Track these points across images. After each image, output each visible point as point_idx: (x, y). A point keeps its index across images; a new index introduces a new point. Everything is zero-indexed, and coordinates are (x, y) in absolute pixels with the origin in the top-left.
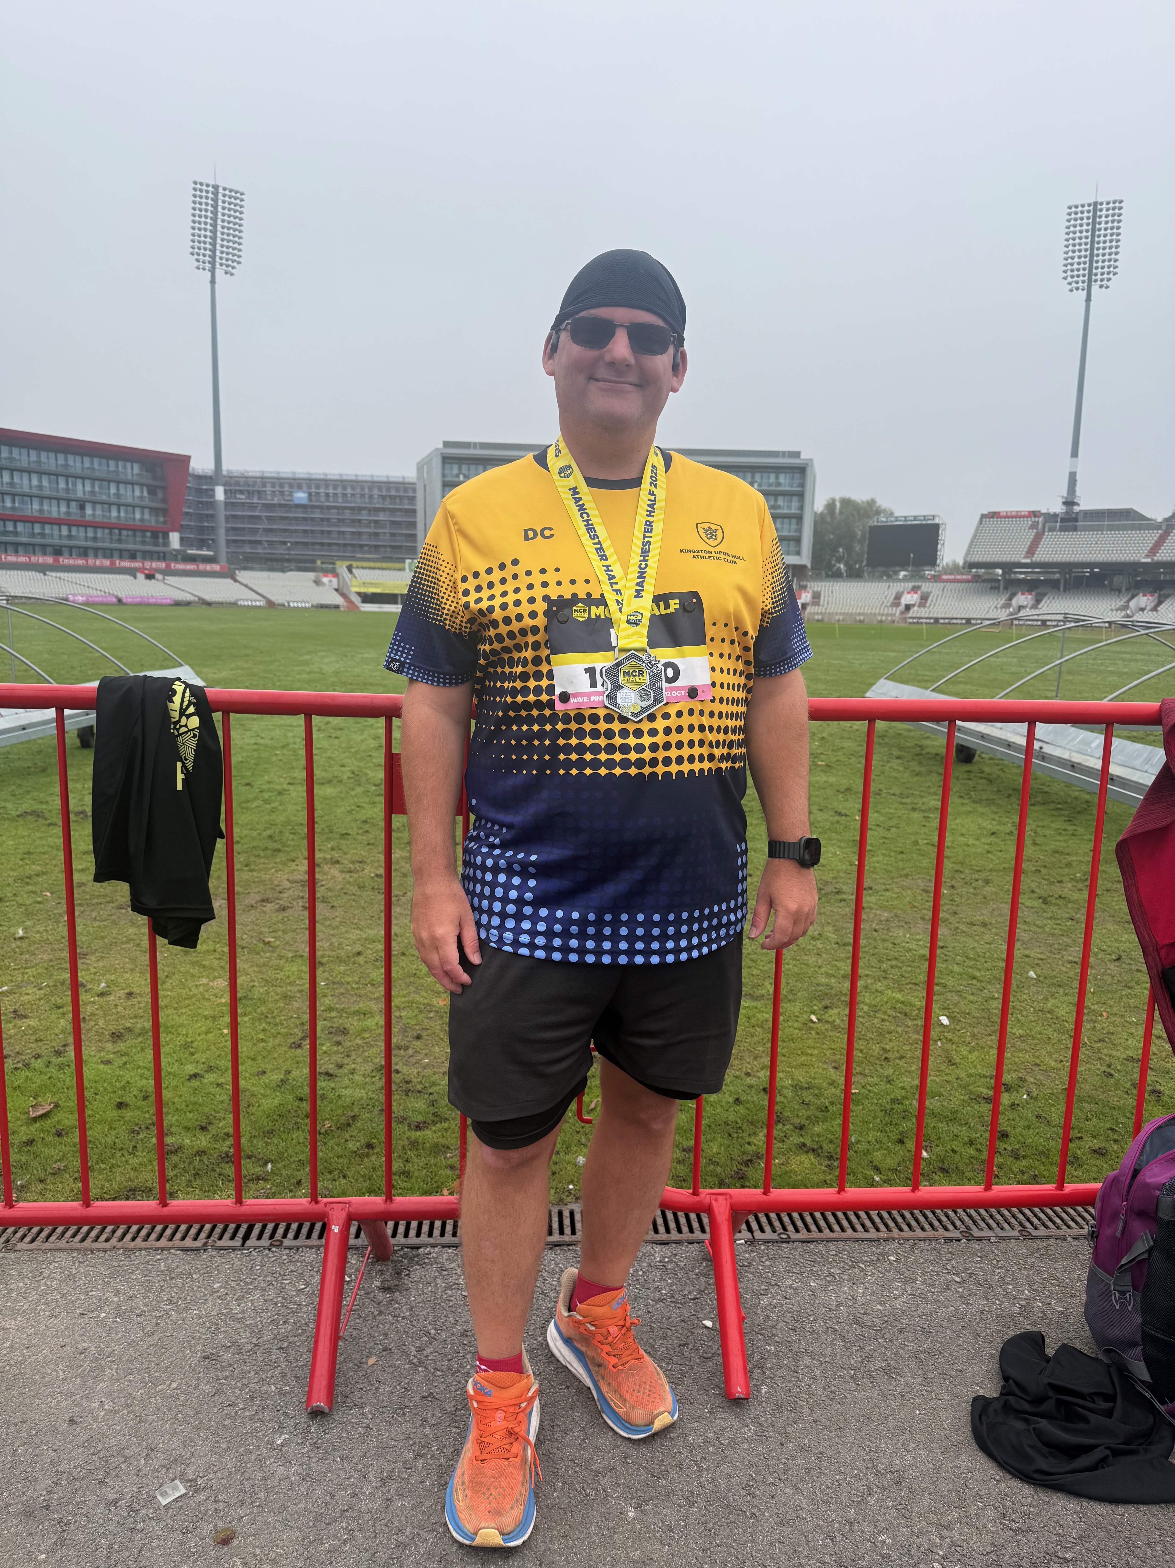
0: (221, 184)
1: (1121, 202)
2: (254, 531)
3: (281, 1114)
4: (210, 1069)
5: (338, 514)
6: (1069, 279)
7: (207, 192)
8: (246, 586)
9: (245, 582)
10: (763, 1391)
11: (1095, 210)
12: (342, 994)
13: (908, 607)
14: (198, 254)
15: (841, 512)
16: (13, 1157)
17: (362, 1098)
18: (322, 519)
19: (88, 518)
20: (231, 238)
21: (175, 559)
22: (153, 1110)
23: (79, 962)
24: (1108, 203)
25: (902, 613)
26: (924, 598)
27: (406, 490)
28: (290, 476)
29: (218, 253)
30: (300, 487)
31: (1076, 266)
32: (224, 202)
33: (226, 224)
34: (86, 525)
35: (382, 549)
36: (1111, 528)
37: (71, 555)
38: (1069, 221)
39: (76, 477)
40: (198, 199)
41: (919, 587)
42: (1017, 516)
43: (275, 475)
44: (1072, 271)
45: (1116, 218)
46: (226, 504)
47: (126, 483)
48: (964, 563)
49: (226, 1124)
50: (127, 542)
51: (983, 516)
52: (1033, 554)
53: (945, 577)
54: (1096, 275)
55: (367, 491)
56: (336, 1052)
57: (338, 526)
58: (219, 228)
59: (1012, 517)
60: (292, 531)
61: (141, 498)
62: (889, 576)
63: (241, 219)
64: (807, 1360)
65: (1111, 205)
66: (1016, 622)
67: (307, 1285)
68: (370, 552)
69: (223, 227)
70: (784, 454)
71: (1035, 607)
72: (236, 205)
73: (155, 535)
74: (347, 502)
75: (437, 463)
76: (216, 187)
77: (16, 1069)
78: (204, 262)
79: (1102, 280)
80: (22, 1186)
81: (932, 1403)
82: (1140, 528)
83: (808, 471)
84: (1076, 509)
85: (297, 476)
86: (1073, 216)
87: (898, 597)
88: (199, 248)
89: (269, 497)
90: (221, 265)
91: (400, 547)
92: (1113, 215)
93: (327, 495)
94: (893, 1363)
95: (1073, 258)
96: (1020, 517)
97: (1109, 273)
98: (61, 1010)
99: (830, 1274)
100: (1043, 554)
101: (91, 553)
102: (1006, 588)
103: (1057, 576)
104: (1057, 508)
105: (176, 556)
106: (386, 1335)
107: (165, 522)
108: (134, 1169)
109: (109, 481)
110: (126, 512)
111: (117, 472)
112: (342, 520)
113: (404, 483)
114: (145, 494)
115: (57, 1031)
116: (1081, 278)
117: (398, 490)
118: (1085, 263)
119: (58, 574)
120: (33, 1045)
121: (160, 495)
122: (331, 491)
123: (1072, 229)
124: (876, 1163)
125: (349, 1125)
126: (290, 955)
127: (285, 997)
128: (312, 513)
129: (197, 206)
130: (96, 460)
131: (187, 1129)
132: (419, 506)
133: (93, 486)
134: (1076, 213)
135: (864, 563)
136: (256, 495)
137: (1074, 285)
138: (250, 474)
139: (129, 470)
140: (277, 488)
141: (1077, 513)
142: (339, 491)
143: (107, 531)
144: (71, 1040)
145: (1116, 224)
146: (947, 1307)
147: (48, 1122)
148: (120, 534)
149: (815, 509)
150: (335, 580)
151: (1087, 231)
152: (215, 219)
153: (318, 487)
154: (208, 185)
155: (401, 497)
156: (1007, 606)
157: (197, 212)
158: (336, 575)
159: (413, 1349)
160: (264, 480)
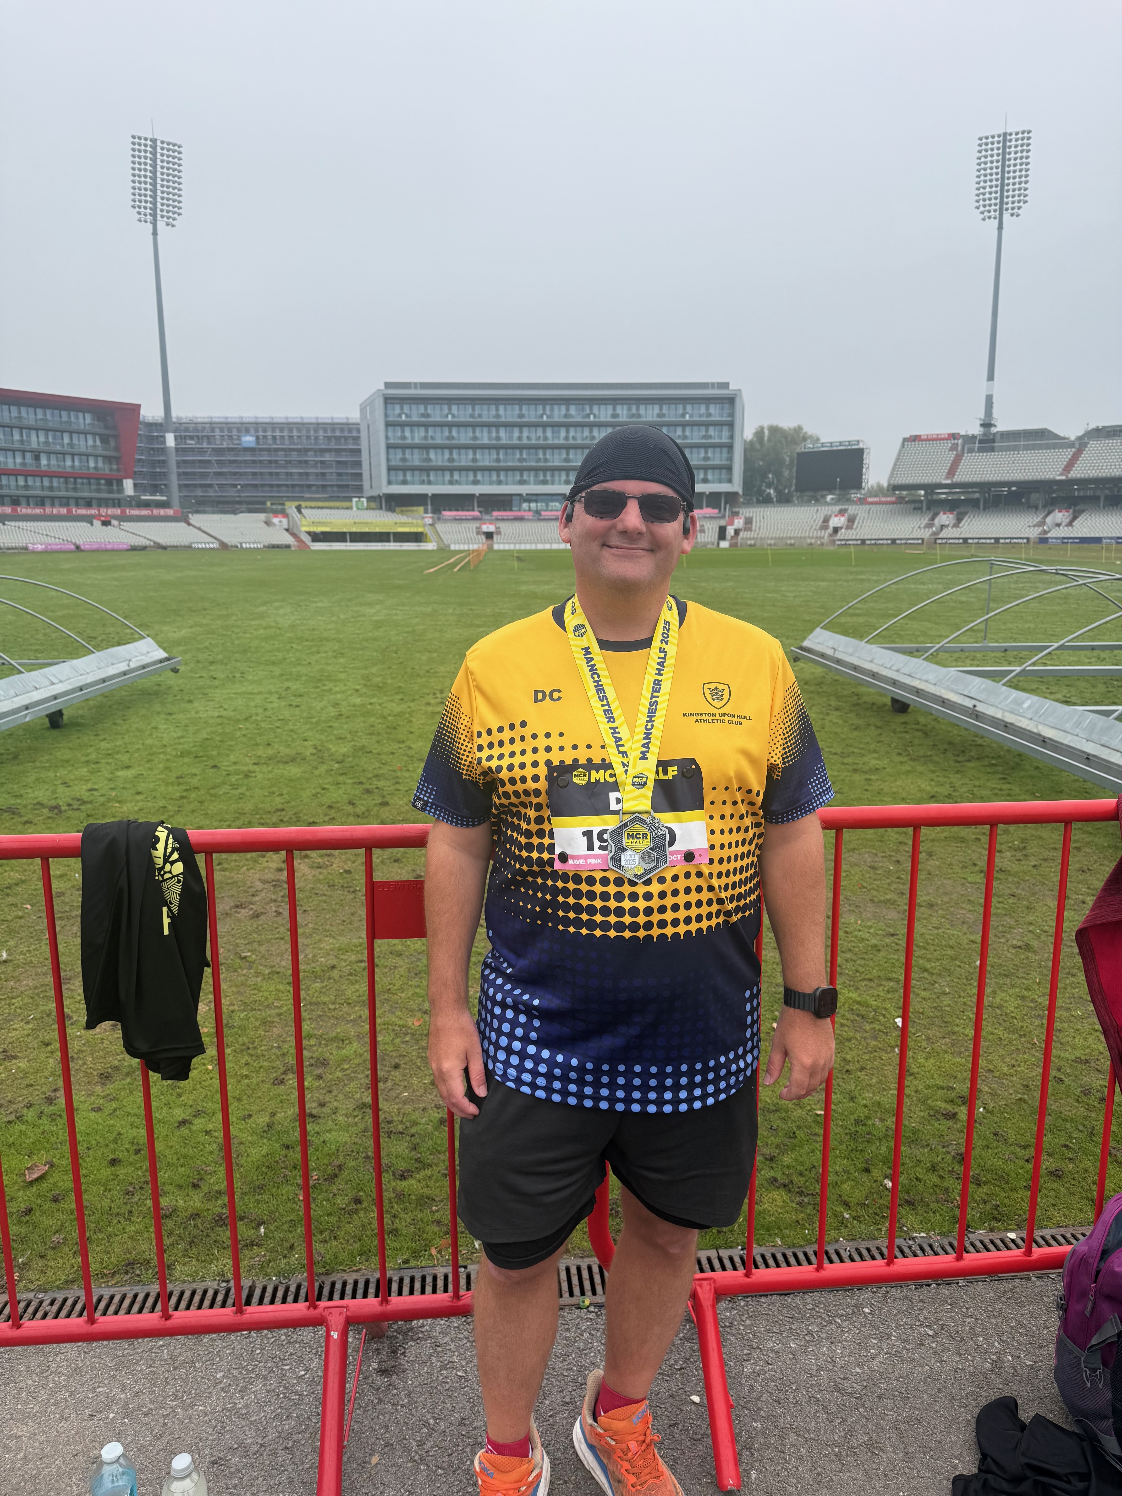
0: (159, 137)
1: (1029, 132)
2: (205, 475)
3: (269, 1166)
4: (198, 1114)
5: (286, 456)
6: (982, 209)
7: (146, 145)
8: (199, 529)
9: (198, 525)
10: (753, 1476)
11: (1005, 141)
12: (320, 1016)
13: (836, 530)
14: (139, 207)
15: (769, 440)
16: (13, 1229)
17: (346, 1143)
18: (270, 462)
19: (43, 468)
20: (171, 190)
21: (130, 506)
22: (146, 1165)
23: (64, 987)
24: (1017, 134)
25: (830, 535)
26: (851, 520)
27: (350, 431)
28: (237, 420)
29: (159, 205)
30: (247, 431)
31: (987, 196)
32: (162, 155)
33: (165, 177)
34: (42, 475)
35: (329, 489)
36: (1026, 448)
37: (28, 504)
38: (980, 152)
39: (30, 428)
40: (137, 153)
41: (846, 510)
42: (938, 439)
43: (223, 420)
44: (984, 200)
45: (1025, 147)
46: (177, 449)
47: (79, 433)
48: (889, 485)
49: (217, 1180)
50: (83, 491)
51: (905, 440)
52: (954, 475)
53: (870, 500)
54: (1007, 203)
55: (312, 432)
56: (319, 1088)
57: (286, 467)
58: (159, 181)
59: (933, 440)
60: (241, 474)
61: (94, 447)
62: (817, 500)
63: (179, 171)
64: (793, 1437)
65: (1020, 136)
66: (939, 541)
67: (307, 1370)
68: (317, 492)
69: (163, 180)
70: (713, 385)
71: (956, 525)
72: (174, 158)
73: (109, 482)
74: (294, 444)
75: (380, 403)
76: (154, 141)
77: (10, 1122)
78: (145, 215)
79: (1013, 209)
80: (24, 1264)
81: (914, 1483)
82: (1054, 447)
83: (737, 402)
84: (994, 430)
85: (244, 420)
86: (984, 147)
87: (826, 520)
88: (140, 201)
89: (218, 442)
90: (162, 217)
91: (347, 486)
92: (1022, 145)
93: (274, 438)
94: (875, 1437)
95: (984, 188)
96: (940, 440)
97: (1019, 202)
98: (49, 1048)
99: (809, 1333)
100: (964, 475)
101: (48, 502)
102: (928, 508)
103: (977, 495)
104: (976, 430)
105: (130, 502)
106: (386, 1427)
107: (118, 470)
108: (131, 1238)
109: (62, 432)
110: (80, 461)
111: (69, 423)
112: (290, 462)
113: (348, 424)
114: (98, 443)
115: (46, 1074)
116: (993, 207)
117: (342, 430)
118: (996, 192)
119: (17, 524)
120: (25, 1092)
121: (113, 443)
122: (278, 434)
123: (983, 159)
124: (845, 1198)
125: (336, 1176)
126: (267, 972)
127: (264, 1023)
128: (261, 455)
129: (137, 159)
130: (48, 412)
131: (180, 1187)
132: (364, 446)
133: (47, 437)
134: (987, 144)
135: (793, 488)
136: (205, 440)
137: (986, 214)
138: (199, 420)
139: (81, 420)
140: (226, 433)
141: (994, 434)
142: (286, 433)
143: (62, 480)
144: (61, 1083)
145: (1025, 154)
146: (922, 1366)
147: (45, 1185)
148: (75, 483)
149: (745, 437)
150: (285, 521)
151: (998, 161)
152: (154, 172)
153: (265, 431)
154: (146, 139)
155: (346, 438)
156: (929, 526)
157: (137, 166)
158: (286, 516)
159: (414, 1443)
160: (212, 425)
